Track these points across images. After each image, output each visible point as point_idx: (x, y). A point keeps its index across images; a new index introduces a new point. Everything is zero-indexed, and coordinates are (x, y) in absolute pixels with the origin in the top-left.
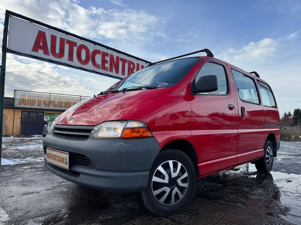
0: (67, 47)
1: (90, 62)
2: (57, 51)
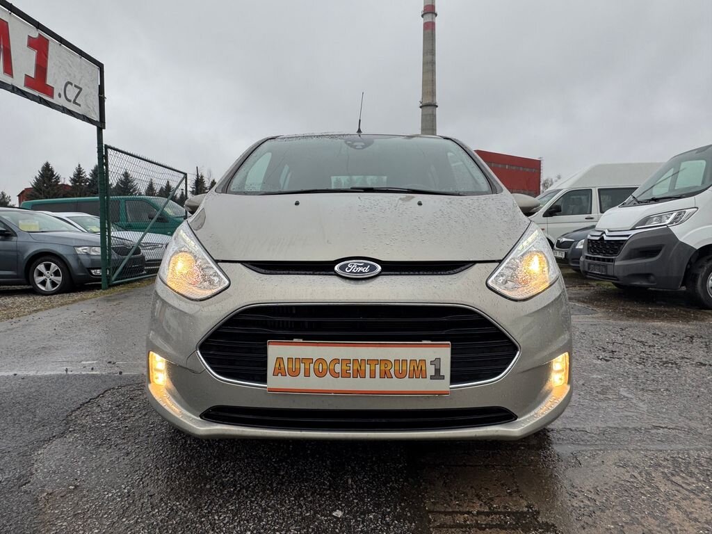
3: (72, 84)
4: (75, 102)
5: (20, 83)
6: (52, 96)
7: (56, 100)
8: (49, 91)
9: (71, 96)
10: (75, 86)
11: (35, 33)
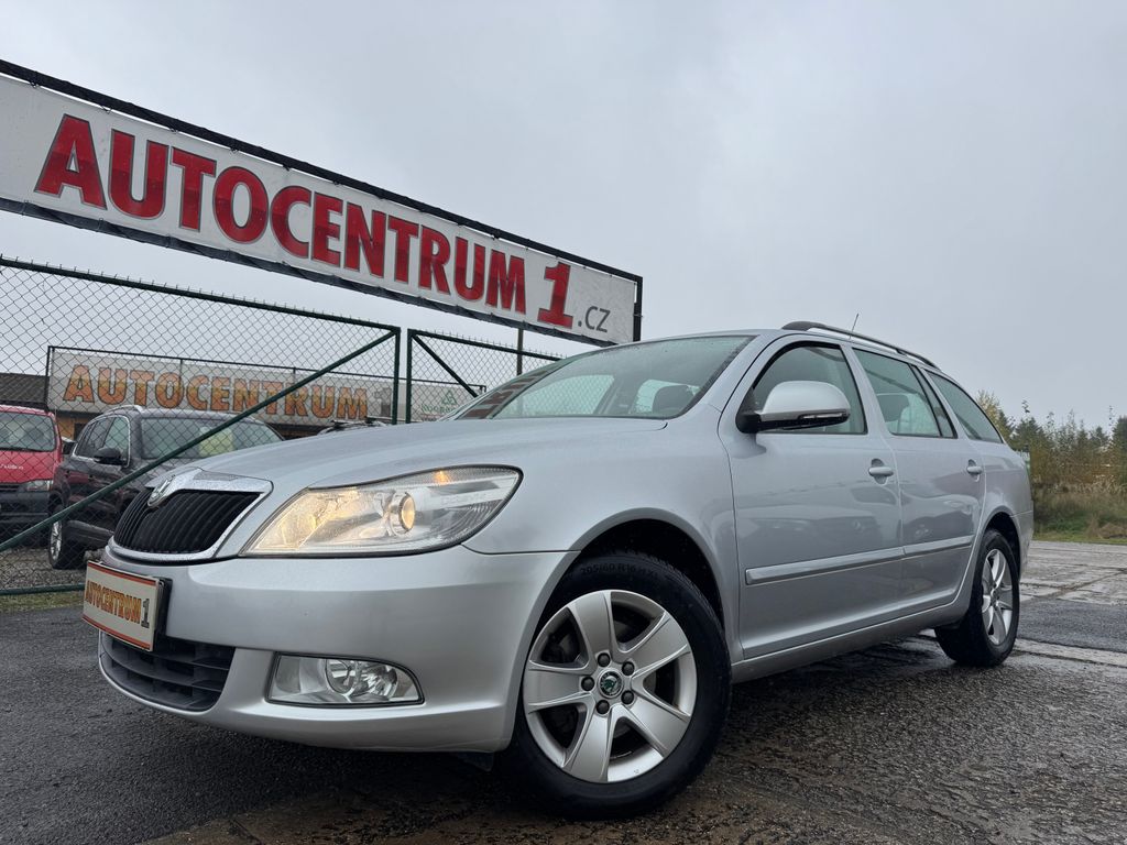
0: (175, 176)
1: (269, 230)
2: (138, 191)
3: (596, 308)
4: (599, 329)
5: (531, 317)
6: (570, 326)
7: (575, 330)
8: (567, 321)
9: (594, 321)
10: (601, 310)
11: (553, 262)
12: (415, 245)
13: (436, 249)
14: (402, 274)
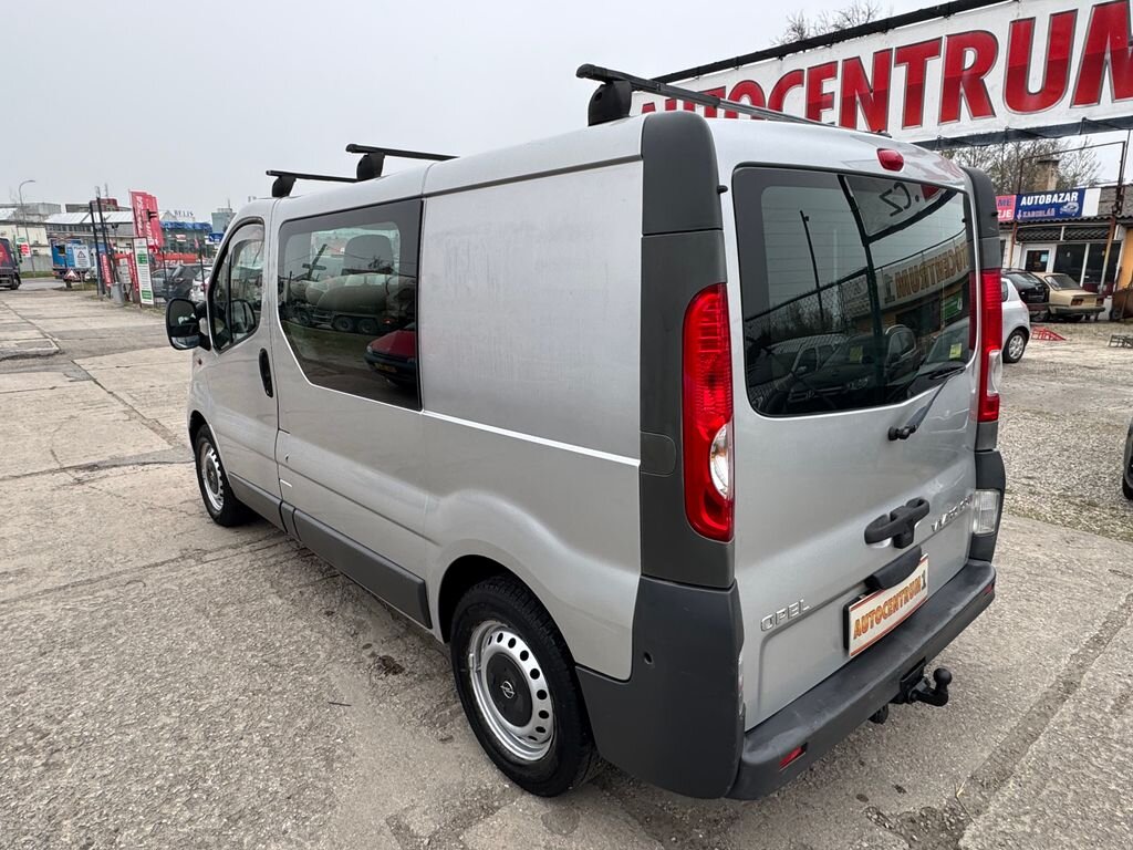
12: (935, 70)
13: (970, 57)
14: (913, 115)
